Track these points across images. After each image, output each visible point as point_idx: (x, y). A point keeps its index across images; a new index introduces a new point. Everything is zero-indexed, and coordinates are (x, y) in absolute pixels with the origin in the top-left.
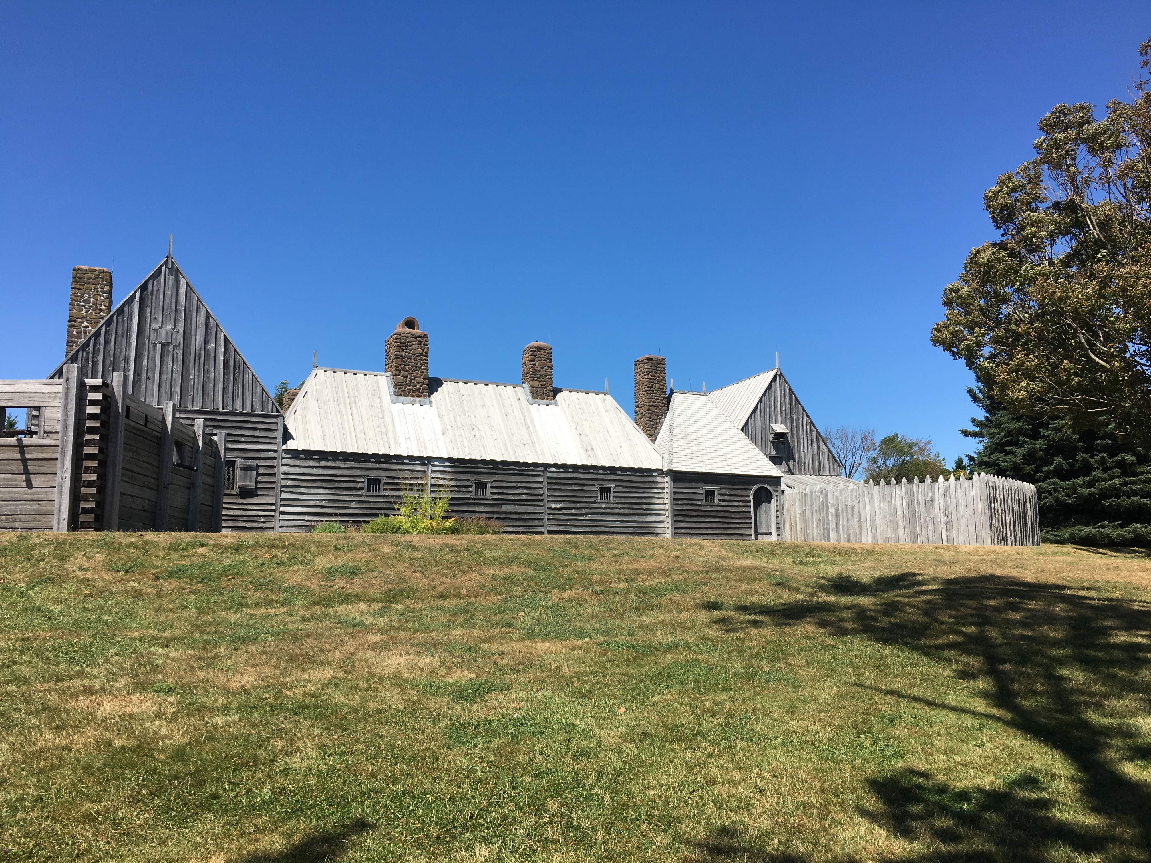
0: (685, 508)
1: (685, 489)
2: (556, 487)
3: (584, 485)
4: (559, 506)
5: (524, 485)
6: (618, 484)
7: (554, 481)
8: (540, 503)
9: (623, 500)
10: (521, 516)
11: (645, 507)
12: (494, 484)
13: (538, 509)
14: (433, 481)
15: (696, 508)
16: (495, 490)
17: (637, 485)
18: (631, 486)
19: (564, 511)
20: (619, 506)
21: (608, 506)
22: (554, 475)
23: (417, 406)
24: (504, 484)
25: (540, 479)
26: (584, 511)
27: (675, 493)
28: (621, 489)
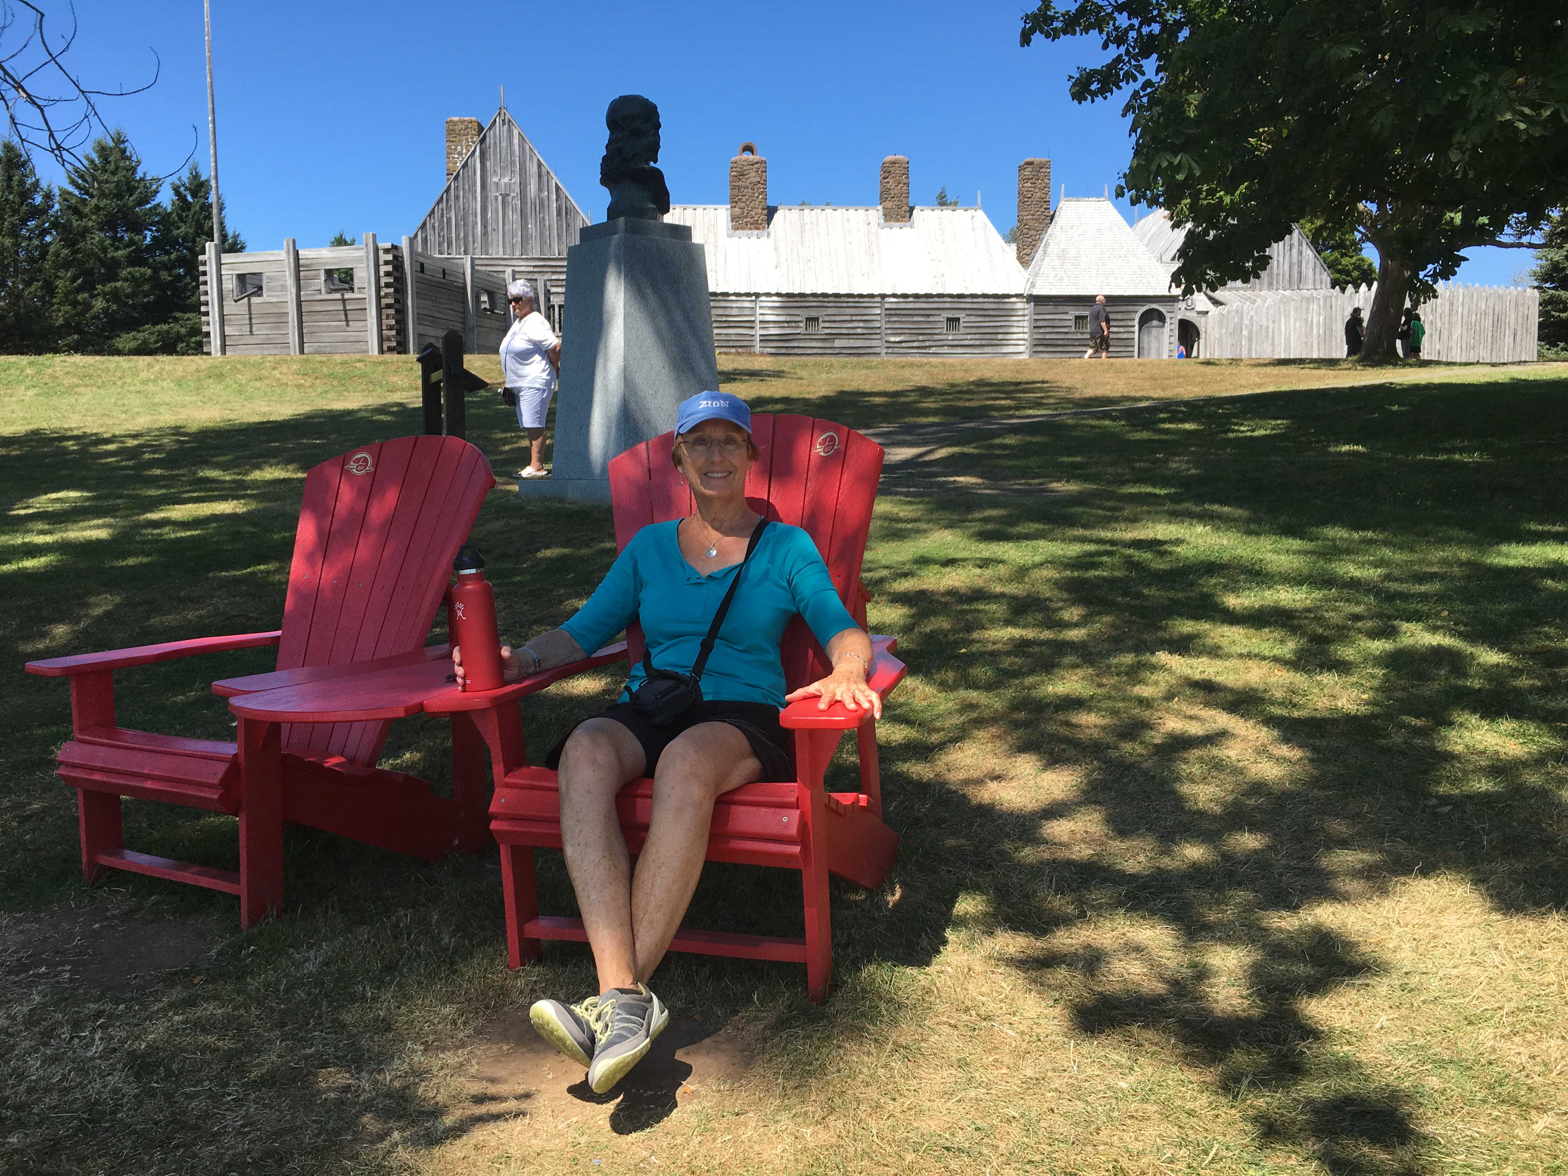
0: (1048, 336)
1: (1050, 314)
2: (895, 319)
3: (928, 316)
4: (898, 339)
5: (859, 318)
6: (968, 312)
7: (893, 312)
8: (878, 336)
9: (974, 331)
10: (855, 351)
11: (1000, 337)
12: (826, 318)
13: (875, 343)
14: (762, 318)
15: (1062, 336)
16: (827, 325)
17: (992, 313)
18: (983, 313)
19: (904, 345)
20: (969, 337)
21: (955, 337)
22: (894, 306)
23: (754, 239)
24: (837, 318)
25: (878, 311)
26: (927, 344)
27: (1036, 320)
28: (972, 319)
